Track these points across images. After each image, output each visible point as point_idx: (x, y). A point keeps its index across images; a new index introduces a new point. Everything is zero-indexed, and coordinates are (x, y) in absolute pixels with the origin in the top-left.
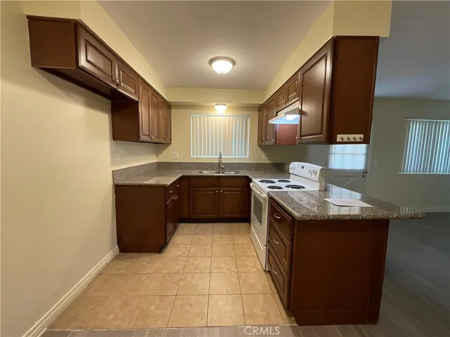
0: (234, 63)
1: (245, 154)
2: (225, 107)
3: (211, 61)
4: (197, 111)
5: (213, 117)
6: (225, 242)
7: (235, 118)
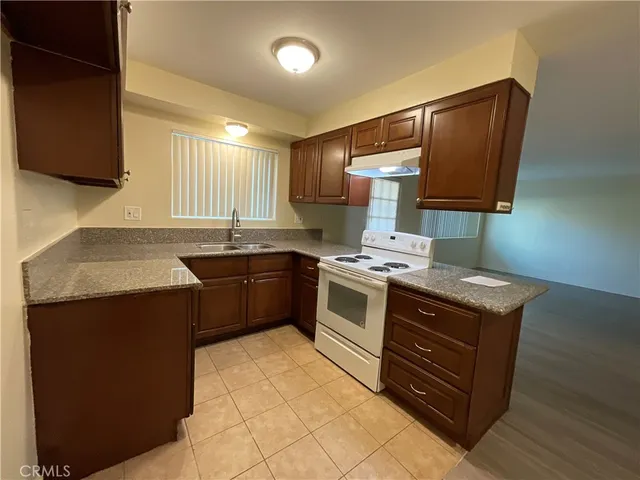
0: (317, 55)
1: (271, 216)
2: (243, 132)
3: (280, 43)
4: (186, 127)
5: (217, 145)
6: (286, 368)
7: (255, 152)
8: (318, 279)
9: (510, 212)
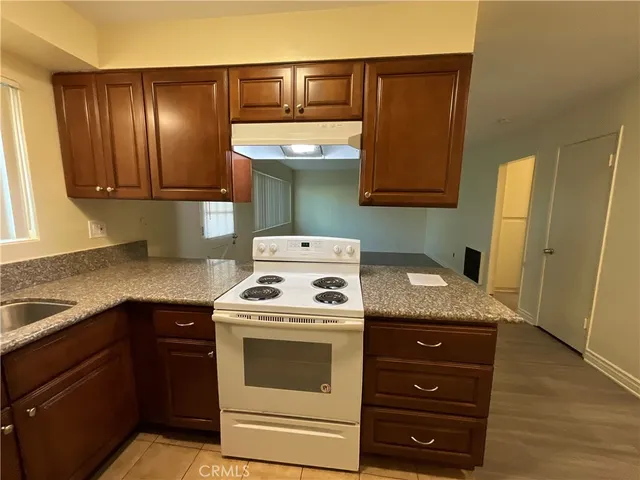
8: (214, 341)
9: (454, 206)
